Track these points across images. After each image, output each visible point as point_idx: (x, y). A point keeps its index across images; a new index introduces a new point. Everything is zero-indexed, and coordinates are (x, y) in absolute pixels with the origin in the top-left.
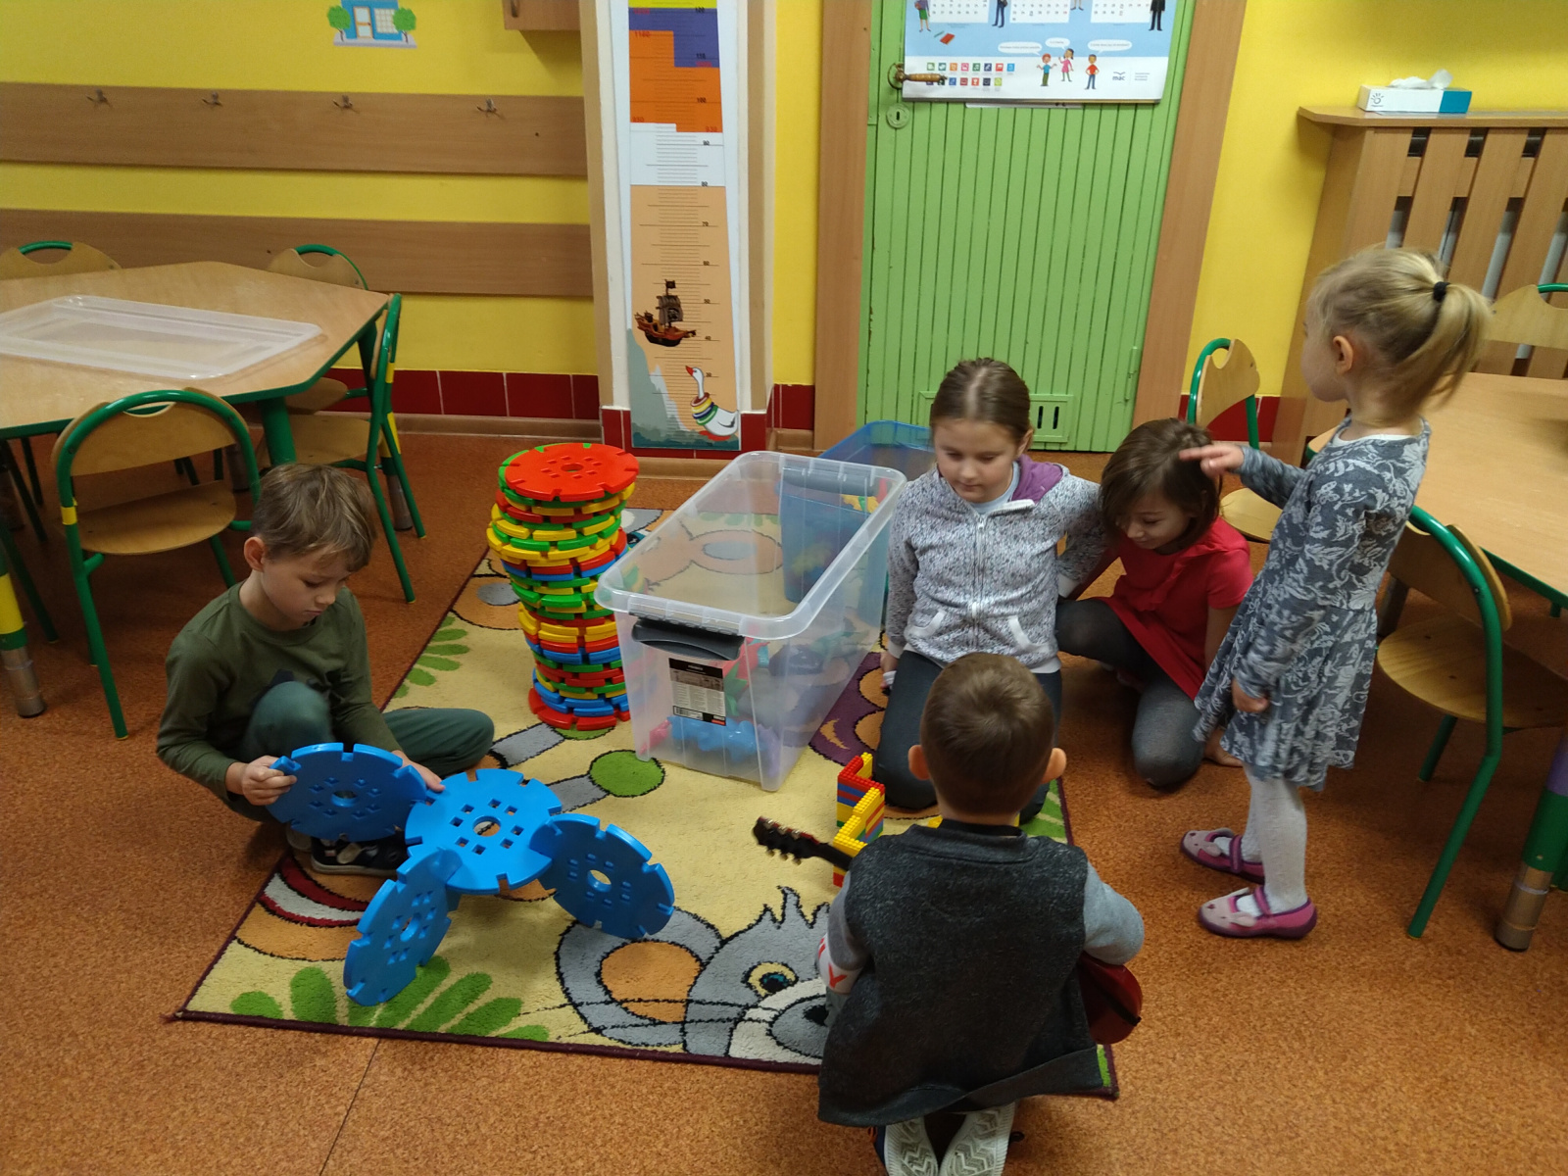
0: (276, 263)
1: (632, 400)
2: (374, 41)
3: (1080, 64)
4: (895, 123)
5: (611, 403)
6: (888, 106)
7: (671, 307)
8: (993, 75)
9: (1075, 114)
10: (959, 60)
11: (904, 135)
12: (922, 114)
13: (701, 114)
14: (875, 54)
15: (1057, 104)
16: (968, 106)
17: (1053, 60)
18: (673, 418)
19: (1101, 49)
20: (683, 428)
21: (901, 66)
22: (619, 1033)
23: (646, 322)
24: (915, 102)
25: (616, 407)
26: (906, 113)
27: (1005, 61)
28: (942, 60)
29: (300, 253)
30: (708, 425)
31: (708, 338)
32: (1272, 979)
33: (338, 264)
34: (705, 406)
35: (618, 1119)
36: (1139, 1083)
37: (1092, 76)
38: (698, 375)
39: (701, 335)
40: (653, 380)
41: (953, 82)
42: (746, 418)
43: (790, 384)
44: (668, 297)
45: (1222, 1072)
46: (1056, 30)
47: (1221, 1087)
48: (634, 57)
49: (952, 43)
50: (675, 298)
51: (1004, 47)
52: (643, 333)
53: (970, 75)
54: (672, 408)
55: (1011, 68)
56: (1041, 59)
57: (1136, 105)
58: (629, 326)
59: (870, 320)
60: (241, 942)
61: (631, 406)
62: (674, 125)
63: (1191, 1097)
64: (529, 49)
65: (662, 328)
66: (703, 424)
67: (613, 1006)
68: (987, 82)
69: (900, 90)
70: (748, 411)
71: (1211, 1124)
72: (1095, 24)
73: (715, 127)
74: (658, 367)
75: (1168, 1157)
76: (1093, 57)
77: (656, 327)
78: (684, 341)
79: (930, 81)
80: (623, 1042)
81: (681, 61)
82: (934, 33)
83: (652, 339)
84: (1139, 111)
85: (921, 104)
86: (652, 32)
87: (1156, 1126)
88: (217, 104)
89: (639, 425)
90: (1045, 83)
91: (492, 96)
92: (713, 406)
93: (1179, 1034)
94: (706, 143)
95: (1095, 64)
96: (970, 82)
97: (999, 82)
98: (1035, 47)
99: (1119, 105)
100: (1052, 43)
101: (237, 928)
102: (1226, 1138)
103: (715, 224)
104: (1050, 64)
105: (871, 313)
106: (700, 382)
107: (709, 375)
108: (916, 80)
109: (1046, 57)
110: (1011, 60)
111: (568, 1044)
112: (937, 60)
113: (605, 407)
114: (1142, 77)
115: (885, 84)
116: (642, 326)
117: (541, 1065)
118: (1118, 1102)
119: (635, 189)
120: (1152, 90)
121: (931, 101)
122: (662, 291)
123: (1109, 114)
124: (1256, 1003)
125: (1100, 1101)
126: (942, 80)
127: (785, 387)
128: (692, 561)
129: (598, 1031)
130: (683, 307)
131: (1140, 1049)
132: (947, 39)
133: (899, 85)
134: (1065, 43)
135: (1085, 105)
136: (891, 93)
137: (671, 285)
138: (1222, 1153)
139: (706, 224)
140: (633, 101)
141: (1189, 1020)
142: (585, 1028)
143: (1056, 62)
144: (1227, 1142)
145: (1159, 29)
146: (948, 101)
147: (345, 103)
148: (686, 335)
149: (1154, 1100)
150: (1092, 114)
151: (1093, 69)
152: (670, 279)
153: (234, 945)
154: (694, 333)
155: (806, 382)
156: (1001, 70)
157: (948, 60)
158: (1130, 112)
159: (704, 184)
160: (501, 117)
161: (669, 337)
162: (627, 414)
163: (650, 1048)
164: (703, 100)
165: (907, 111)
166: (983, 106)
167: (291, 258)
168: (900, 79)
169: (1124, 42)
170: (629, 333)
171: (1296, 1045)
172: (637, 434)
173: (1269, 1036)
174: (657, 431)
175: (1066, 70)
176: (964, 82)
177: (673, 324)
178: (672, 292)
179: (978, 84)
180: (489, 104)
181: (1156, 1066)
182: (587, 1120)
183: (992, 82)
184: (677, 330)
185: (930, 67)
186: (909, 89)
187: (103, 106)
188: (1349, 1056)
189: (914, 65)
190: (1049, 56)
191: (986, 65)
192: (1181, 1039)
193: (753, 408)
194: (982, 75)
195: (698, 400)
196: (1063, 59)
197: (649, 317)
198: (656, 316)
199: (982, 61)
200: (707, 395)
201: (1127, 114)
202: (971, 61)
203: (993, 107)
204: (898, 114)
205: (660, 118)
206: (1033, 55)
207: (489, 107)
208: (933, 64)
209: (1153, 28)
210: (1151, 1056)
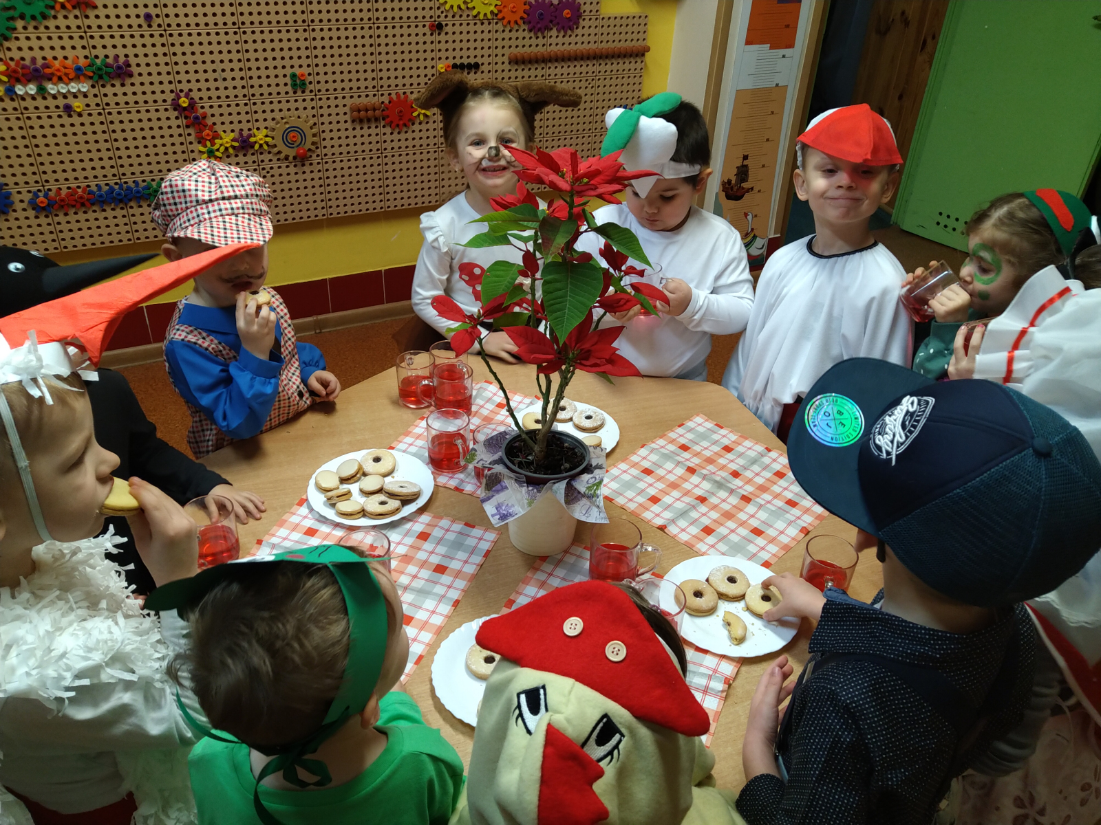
7: (743, 173)
13: (784, 37)
23: (727, 185)
30: (749, 250)
31: (760, 191)
34: (752, 236)
38: (750, 217)
39: (756, 190)
42: (770, 241)
44: (743, 166)
50: (747, 166)
52: (724, 194)
58: (717, 191)
62: (769, 46)
65: (735, 188)
70: (772, 236)
73: (791, 44)
77: (732, 188)
78: (746, 195)
83: (729, 197)
92: (755, 237)
94: (784, 56)
103: (777, 112)
106: (750, 220)
107: (756, 216)
116: (724, 190)
119: (737, 94)
122: (739, 164)
130: (751, 172)
137: (746, 158)
139: (773, 113)
140: (749, 29)
148: (748, 190)
152: (746, 154)
159: (777, 85)
161: (738, 194)
164: (787, 26)
170: (716, 196)
177: (742, 185)
178: (746, 163)
184: (743, 188)
193: (775, 233)
195: (747, 234)
197: (729, 182)
198: (733, 182)
200: (752, 230)
205: (762, 41)
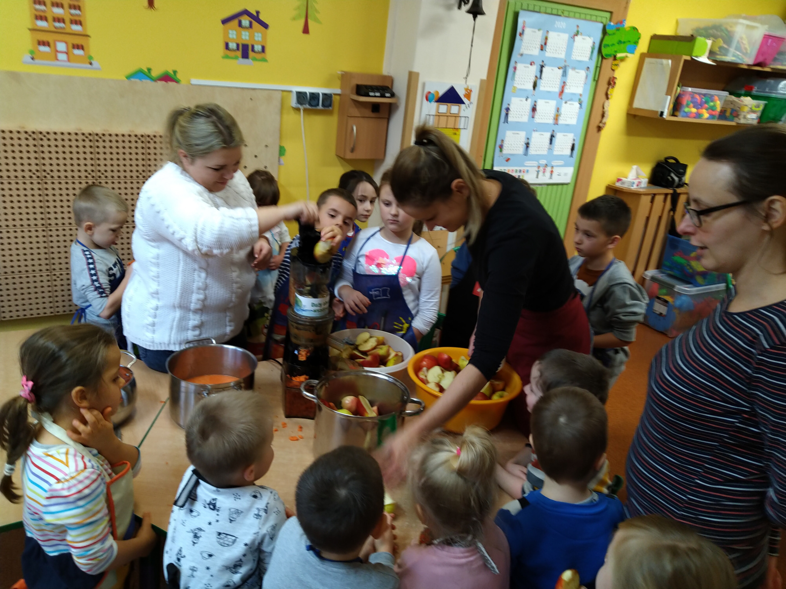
3: (549, 169)
8: (521, 174)
10: (511, 169)
15: (540, 185)
19: (555, 164)
37: (551, 174)
46: (543, 157)
49: (510, 162)
51: (526, 163)
55: (528, 171)
56: (537, 168)
57: (562, 184)
72: (554, 155)
76: (552, 167)
82: (504, 157)
90: (537, 177)
95: (553, 170)
98: (535, 163)
99: (558, 184)
100: (541, 162)
109: (539, 167)
110: (528, 168)
114: (566, 174)
123: (555, 187)
132: (508, 160)
134: (545, 162)
135: (548, 185)
143: (541, 169)
145: (572, 157)
150: (549, 188)
151: (552, 172)
156: (524, 172)
157: (507, 168)
169: (562, 162)
175: (544, 172)
194: (518, 174)
196: (543, 168)
199: (518, 169)
201: (560, 187)
202: (515, 169)
206: (534, 166)
209: (570, 156)
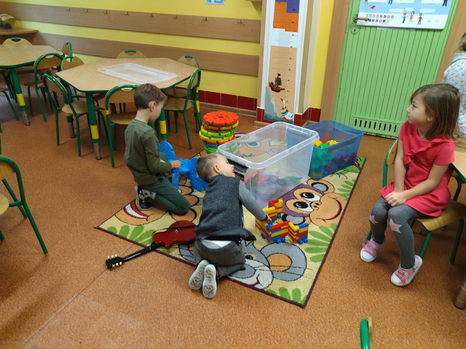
0: (179, 60)
1: (265, 107)
2: (215, 3)
3: (416, 17)
4: (353, 32)
5: (260, 107)
6: (352, 27)
7: (279, 81)
8: (386, 19)
9: (413, 33)
10: (376, 14)
11: (356, 36)
12: (362, 30)
13: (292, 27)
14: (350, 11)
15: (407, 29)
16: (377, 28)
17: (407, 15)
18: (276, 113)
19: (424, 12)
20: (278, 116)
21: (357, 15)
22: (187, 258)
23: (271, 85)
24: (360, 27)
25: (261, 108)
26: (357, 30)
27: (391, 15)
28: (371, 13)
29: (185, 57)
30: (285, 116)
31: (288, 91)
32: (370, 293)
33: (193, 61)
34: (285, 110)
35: (176, 275)
36: (313, 307)
37: (420, 20)
38: (284, 101)
39: (286, 90)
40: (272, 101)
41: (373, 21)
42: (296, 115)
43: (314, 108)
44: (278, 78)
45: (339, 311)
46: (409, 5)
47: (336, 315)
48: (276, 10)
49: (374, 8)
50: (280, 79)
51: (391, 10)
52: (270, 88)
53: (379, 19)
54: (276, 110)
55: (393, 17)
56: (403, 14)
57: (435, 30)
58: (267, 85)
59: (340, 92)
60: (116, 216)
61: (265, 108)
62: (284, 29)
63: (325, 314)
64: (253, 6)
65: (275, 87)
66: (284, 116)
67: (188, 251)
68: (384, 21)
69: (356, 22)
70: (297, 113)
71: (327, 322)
72: (423, 4)
73: (296, 30)
74: (273, 98)
75: (309, 326)
76: (421, 14)
77: (274, 86)
78: (281, 91)
79: (366, 20)
80: (186, 259)
81: (288, 11)
82: (369, 5)
83: (273, 90)
84: (435, 32)
85: (363, 27)
86: (281, 3)
87: (311, 318)
88: (176, 18)
89: (266, 113)
90: (403, 22)
91: (242, 19)
92: (287, 111)
93: (332, 298)
94: (293, 35)
95: (422, 17)
96: (379, 21)
97: (388, 21)
98: (401, 11)
99: (428, 30)
100: (407, 9)
101: (116, 213)
102: (329, 327)
103: (293, 59)
104: (406, 16)
105: (340, 89)
106: (284, 103)
107: (287, 102)
108: (360, 19)
109: (405, 14)
110: (393, 15)
111: (173, 256)
112: (369, 14)
113: (258, 107)
114: (437, 21)
115: (352, 20)
116: (270, 86)
117: (165, 259)
118: (304, 309)
119: (272, 47)
120: (441, 25)
121: (366, 26)
122: (276, 77)
123: (425, 33)
124: (360, 298)
125: (299, 307)
126: (369, 20)
127: (312, 109)
128: (266, 152)
129: (182, 255)
130: (282, 82)
131: (318, 299)
132: (373, 7)
133: (356, 21)
134: (412, 10)
135: (417, 29)
136: (354, 23)
137: (279, 75)
138: (325, 330)
139: (291, 58)
140: (274, 22)
141: (338, 296)
142: (179, 254)
143: (408, 16)
144: (329, 328)
145: (446, 5)
146: (371, 27)
147: (206, 19)
148: (282, 89)
149: (314, 312)
150: (419, 33)
151: (420, 18)
152: (279, 73)
153: (114, 216)
154: (284, 89)
155: (319, 108)
156: (389, 17)
157: (373, 14)
158: (433, 33)
159: (291, 47)
160: (244, 25)
161: (277, 90)
162: (264, 110)
163: (191, 262)
164: (293, 23)
165: (358, 29)
166: (382, 29)
167: (183, 58)
168: (356, 19)
169: (433, 10)
170: (267, 87)
171: (366, 311)
172: (266, 116)
173: (359, 307)
174: (271, 116)
175: (411, 18)
176: (377, 21)
177: (279, 86)
178: (279, 77)
179: (381, 21)
180: (241, 21)
181: (320, 304)
182: (169, 274)
183: (386, 21)
184: (279, 88)
185: (367, 16)
186: (359, 22)
187: (152, 18)
188: (381, 319)
189: (361, 15)
190: (406, 14)
191: (384, 16)
192: (332, 300)
193: (298, 113)
194: (383, 19)
195: (283, 108)
196: (410, 15)
197: (272, 83)
198: (274, 84)
199: (383, 14)
200: (286, 107)
201: (430, 34)
202: (380, 14)
203: (386, 29)
204: (355, 30)
205: (281, 27)
206: (400, 13)
207: (241, 22)
208: (368, 15)
209: (444, 5)
210: (320, 301)
